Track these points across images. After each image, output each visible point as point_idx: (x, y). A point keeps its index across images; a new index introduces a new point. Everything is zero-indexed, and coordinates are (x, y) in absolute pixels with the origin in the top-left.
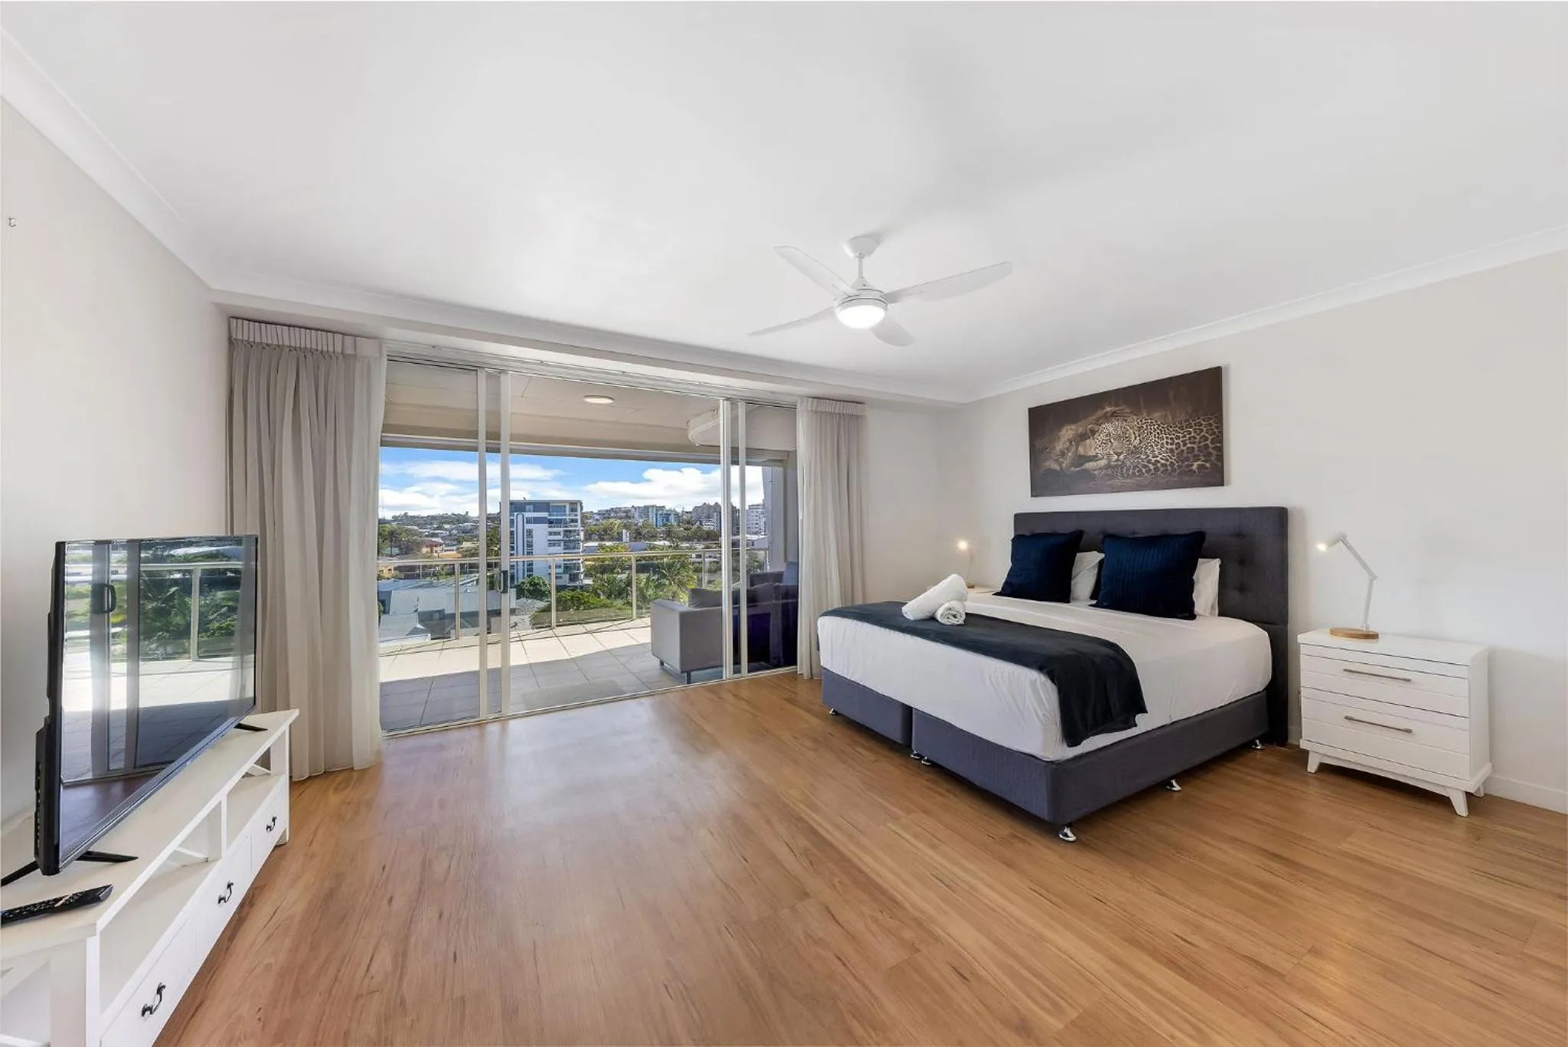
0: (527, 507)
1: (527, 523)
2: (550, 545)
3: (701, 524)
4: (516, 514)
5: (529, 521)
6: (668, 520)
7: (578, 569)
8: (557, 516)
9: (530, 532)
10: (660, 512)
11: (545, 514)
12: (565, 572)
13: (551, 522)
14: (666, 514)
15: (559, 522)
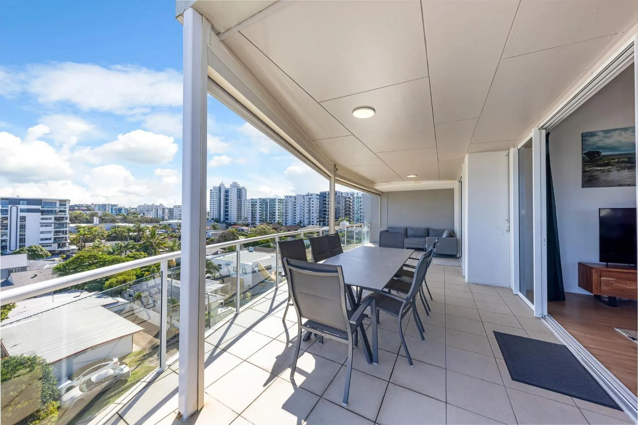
0: (21, 202)
1: (21, 212)
2: (41, 226)
3: (144, 214)
4: (10, 206)
5: (22, 211)
6: (120, 212)
7: (66, 240)
8: (48, 208)
9: (23, 219)
10: (115, 208)
11: (39, 207)
12: (54, 243)
13: (43, 212)
14: (119, 209)
15: (50, 212)
